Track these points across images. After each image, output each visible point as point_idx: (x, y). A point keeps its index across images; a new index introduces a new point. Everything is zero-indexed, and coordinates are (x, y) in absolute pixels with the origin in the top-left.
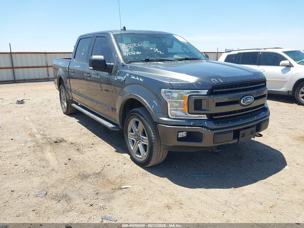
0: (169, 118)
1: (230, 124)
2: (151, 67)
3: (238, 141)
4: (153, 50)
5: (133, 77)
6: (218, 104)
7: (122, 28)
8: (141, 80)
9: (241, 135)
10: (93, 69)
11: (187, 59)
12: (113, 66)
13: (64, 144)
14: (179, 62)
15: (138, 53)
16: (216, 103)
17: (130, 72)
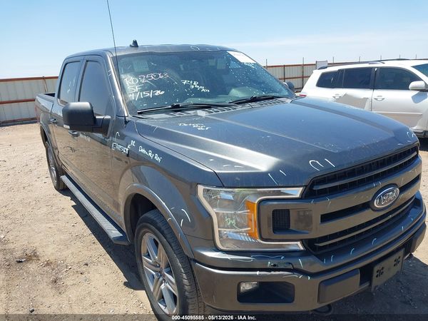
0: (218, 250)
1: (353, 255)
2: (180, 128)
3: (370, 285)
4: (188, 86)
5: (143, 151)
6: (326, 218)
7: (131, 43)
8: (158, 159)
9: (375, 274)
10: (71, 129)
11: (254, 100)
12: (108, 120)
13: (32, 267)
14: (239, 108)
15: (158, 93)
16: (322, 216)
17: (138, 137)
